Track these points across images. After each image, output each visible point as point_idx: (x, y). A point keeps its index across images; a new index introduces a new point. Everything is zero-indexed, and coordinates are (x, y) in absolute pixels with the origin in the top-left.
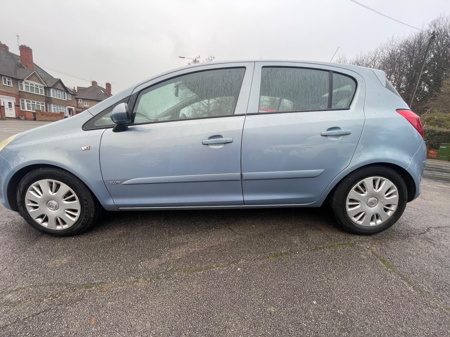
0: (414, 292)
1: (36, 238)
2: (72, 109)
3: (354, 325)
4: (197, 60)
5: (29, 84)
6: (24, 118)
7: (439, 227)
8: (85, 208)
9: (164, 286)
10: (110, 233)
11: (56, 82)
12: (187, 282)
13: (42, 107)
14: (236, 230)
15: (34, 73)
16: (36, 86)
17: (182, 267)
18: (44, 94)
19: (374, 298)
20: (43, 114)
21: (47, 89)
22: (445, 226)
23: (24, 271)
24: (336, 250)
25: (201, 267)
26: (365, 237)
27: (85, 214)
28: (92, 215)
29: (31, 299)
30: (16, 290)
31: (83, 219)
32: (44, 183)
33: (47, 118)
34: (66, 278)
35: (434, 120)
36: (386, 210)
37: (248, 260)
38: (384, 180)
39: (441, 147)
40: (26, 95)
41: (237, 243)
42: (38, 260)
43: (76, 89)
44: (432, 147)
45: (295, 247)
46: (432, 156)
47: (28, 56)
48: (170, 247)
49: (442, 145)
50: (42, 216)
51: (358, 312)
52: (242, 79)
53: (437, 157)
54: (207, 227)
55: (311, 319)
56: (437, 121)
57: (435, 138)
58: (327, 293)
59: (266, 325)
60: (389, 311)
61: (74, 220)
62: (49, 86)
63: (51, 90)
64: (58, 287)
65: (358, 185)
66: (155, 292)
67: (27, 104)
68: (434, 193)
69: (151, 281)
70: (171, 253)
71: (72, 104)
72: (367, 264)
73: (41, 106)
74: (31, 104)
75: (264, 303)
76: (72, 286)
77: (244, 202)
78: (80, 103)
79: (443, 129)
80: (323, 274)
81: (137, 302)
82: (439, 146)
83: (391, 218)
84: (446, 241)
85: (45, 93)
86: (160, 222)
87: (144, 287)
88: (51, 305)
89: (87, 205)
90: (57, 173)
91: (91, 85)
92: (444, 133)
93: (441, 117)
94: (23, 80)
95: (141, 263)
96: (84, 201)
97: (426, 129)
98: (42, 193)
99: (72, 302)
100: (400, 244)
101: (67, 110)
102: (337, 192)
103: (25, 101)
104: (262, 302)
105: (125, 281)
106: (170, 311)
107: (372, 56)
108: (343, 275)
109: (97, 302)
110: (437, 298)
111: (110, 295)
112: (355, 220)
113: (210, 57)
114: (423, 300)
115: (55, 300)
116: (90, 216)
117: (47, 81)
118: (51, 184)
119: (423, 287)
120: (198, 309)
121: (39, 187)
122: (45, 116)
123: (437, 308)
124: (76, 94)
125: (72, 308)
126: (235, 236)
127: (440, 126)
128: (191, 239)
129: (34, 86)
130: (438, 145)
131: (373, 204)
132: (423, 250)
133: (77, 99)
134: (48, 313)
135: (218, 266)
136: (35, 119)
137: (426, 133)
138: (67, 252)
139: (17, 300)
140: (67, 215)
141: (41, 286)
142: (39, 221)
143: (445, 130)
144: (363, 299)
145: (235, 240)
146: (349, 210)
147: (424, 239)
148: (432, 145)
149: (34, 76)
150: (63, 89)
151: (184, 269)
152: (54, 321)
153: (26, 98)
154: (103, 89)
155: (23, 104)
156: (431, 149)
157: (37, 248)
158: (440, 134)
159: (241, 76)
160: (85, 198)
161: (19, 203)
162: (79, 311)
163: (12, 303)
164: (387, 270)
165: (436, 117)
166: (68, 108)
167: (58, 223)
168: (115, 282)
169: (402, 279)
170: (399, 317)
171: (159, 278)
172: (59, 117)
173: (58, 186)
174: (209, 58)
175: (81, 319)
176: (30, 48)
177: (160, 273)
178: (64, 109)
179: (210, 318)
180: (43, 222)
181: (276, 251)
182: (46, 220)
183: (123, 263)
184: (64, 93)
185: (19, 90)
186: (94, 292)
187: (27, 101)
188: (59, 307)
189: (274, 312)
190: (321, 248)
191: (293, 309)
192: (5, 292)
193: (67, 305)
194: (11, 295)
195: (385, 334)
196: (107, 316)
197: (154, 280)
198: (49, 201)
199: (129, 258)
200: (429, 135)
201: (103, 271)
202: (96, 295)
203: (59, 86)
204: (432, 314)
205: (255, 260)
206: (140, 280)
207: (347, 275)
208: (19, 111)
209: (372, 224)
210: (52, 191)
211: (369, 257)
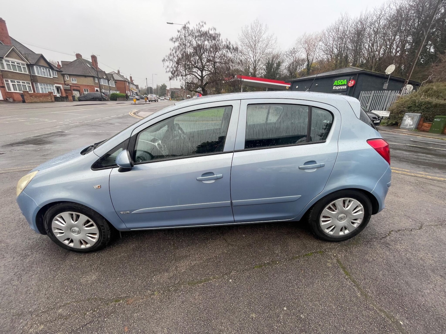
0: (360, 297)
1: (65, 255)
2: (59, 87)
3: (311, 326)
4: (187, 26)
5: (10, 61)
6: (12, 100)
7: (399, 230)
8: (103, 232)
9: (174, 298)
10: (125, 247)
11: (38, 58)
12: (191, 294)
13: (29, 87)
14: (229, 240)
15: (12, 49)
16: (17, 63)
17: (187, 280)
18: (28, 73)
19: (329, 303)
20: (31, 95)
21: (30, 66)
22: (404, 229)
23: (65, 288)
24: (309, 259)
25: (201, 279)
26: (335, 243)
27: (103, 236)
28: (109, 237)
29: (77, 313)
30: (64, 306)
31: (102, 240)
32: (66, 215)
33: (35, 100)
34: (99, 293)
35: (432, 90)
36: (353, 223)
37: (238, 271)
38: (352, 201)
39: (435, 120)
40: (9, 75)
41: (230, 254)
42: (73, 277)
43: (60, 64)
44: (427, 120)
45: (276, 258)
46: (425, 128)
47: (3, 30)
48: (175, 260)
49: (437, 118)
50: (68, 239)
51: (315, 316)
52: (229, 118)
53: (430, 130)
54: (205, 237)
55: (280, 323)
56: (435, 92)
57: (430, 110)
58: (296, 300)
59: (248, 328)
60: (337, 314)
61: (95, 240)
62: (31, 63)
63: (35, 67)
64: (95, 302)
65: (330, 205)
66: (168, 304)
67: (12, 84)
68: (408, 188)
69: (163, 294)
70: (177, 266)
71: (59, 82)
72: (330, 272)
73: (27, 86)
74: (16, 85)
75: (248, 310)
76: (105, 300)
77: (235, 221)
78: (67, 79)
79: (440, 101)
80: (295, 283)
81: (155, 313)
82: (434, 119)
83: (357, 229)
84: (401, 245)
85: (29, 70)
86: (165, 233)
87: (159, 299)
88: (92, 317)
89: (103, 229)
90: (75, 206)
91: (76, 59)
92: (440, 105)
93: (440, 88)
94: (3, 58)
95: (154, 277)
96: (101, 227)
97: (423, 101)
98: (65, 222)
99: (108, 315)
100: (362, 250)
101: (54, 88)
102: (312, 211)
103: (9, 81)
104: (247, 309)
105: (144, 294)
106: (180, 320)
107: (377, 13)
108: (310, 283)
109: (126, 314)
110: (376, 301)
111: (135, 307)
112: (327, 231)
113: (201, 22)
114: (365, 304)
115: (95, 313)
116: (107, 237)
117: (28, 57)
118: (72, 215)
119: (368, 292)
120: (200, 317)
121: (61, 217)
122: (34, 97)
123: (373, 310)
124: (61, 69)
125: (109, 320)
126: (228, 247)
127: (438, 97)
128: (192, 252)
129: (16, 64)
130: (433, 117)
131: (343, 219)
132: (379, 256)
133: (63, 75)
134: (92, 324)
135: (214, 278)
136: (24, 102)
137: (422, 105)
138: (94, 268)
139: (67, 314)
140: (89, 238)
141: (81, 301)
142: (66, 242)
143: (442, 102)
144: (321, 305)
145: (228, 251)
146: (323, 224)
147: (383, 243)
148: (427, 118)
149: (14, 53)
150: (46, 65)
151: (189, 281)
152: (98, 330)
153: (10, 78)
154: (88, 62)
155: (8, 84)
156: (425, 122)
157: (68, 265)
158: (436, 106)
159: (228, 114)
160: (102, 224)
161: (47, 230)
162: (115, 321)
163: (65, 317)
164: (344, 278)
165: (434, 88)
166: (55, 86)
167: (81, 244)
168: (136, 296)
169: (354, 285)
170: (344, 319)
171: (169, 291)
172: (48, 97)
173: (78, 217)
174: (199, 24)
175: (117, 328)
176: (3, 19)
177: (170, 286)
178: (52, 88)
179: (209, 324)
180: (70, 243)
181: (260, 261)
182: (72, 241)
183: (140, 277)
184: (49, 70)
185: (1, 69)
186: (123, 305)
187: (12, 81)
188: (99, 319)
189: (255, 318)
190: (296, 258)
191: (269, 315)
192: (56, 307)
193: (105, 318)
194: (61, 310)
195: (331, 332)
196: (135, 325)
197: (166, 293)
198: (72, 228)
199: (144, 273)
200: (425, 107)
201: (126, 285)
202: (124, 307)
203: (42, 63)
204: (368, 315)
205: (243, 271)
206: (155, 293)
207: (312, 283)
208: (5, 93)
209: (341, 233)
210: (73, 220)
211: (334, 265)
